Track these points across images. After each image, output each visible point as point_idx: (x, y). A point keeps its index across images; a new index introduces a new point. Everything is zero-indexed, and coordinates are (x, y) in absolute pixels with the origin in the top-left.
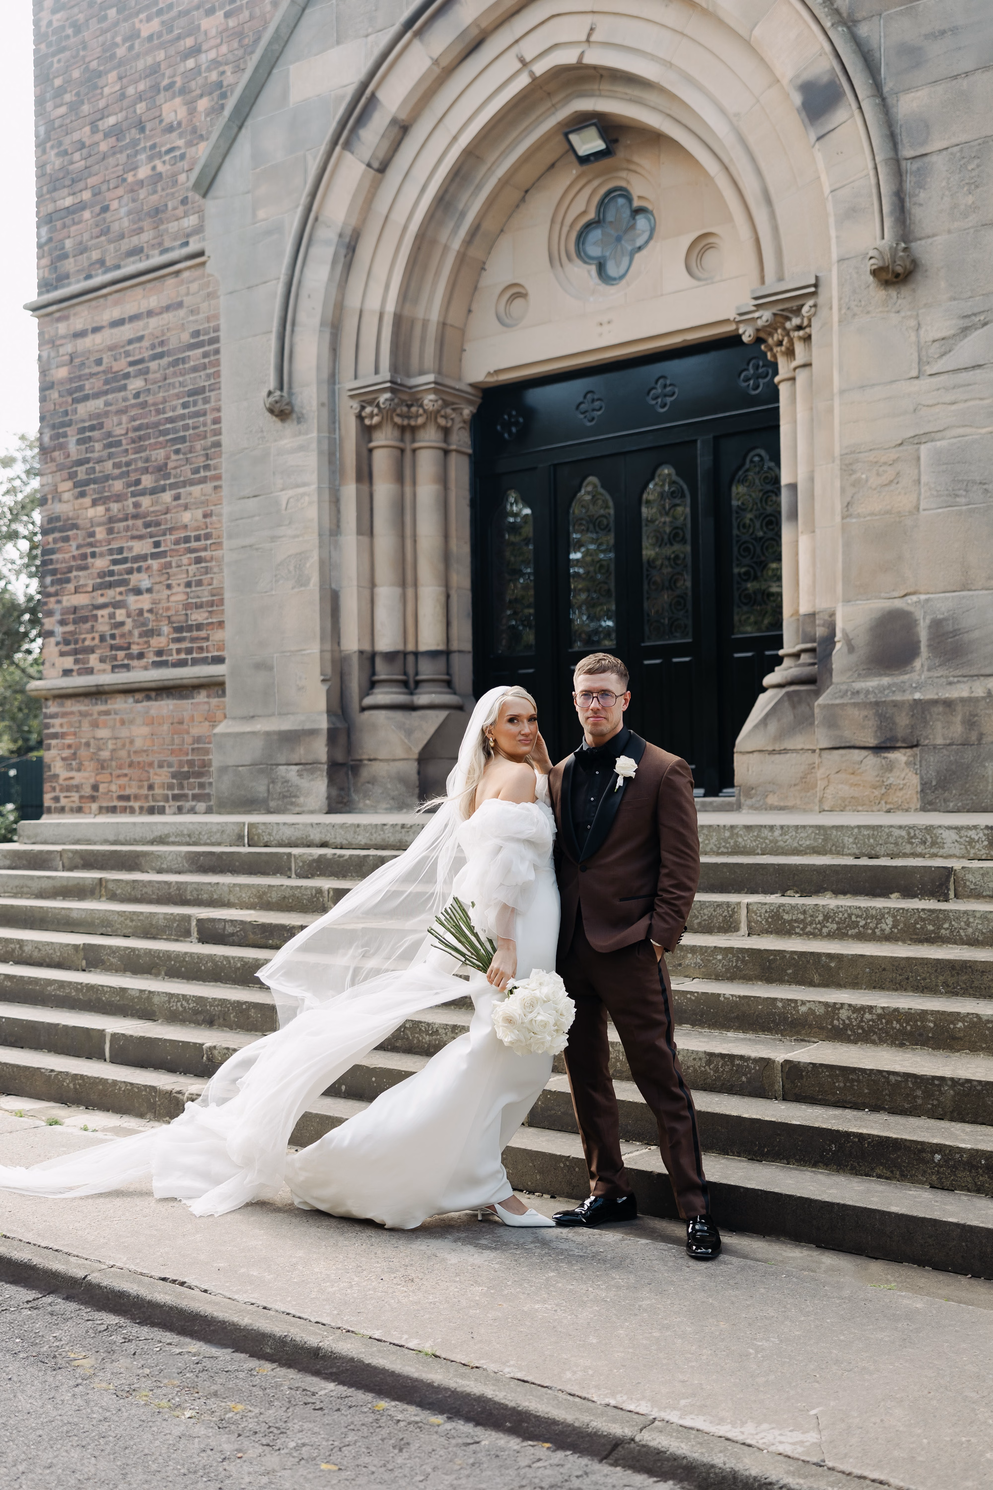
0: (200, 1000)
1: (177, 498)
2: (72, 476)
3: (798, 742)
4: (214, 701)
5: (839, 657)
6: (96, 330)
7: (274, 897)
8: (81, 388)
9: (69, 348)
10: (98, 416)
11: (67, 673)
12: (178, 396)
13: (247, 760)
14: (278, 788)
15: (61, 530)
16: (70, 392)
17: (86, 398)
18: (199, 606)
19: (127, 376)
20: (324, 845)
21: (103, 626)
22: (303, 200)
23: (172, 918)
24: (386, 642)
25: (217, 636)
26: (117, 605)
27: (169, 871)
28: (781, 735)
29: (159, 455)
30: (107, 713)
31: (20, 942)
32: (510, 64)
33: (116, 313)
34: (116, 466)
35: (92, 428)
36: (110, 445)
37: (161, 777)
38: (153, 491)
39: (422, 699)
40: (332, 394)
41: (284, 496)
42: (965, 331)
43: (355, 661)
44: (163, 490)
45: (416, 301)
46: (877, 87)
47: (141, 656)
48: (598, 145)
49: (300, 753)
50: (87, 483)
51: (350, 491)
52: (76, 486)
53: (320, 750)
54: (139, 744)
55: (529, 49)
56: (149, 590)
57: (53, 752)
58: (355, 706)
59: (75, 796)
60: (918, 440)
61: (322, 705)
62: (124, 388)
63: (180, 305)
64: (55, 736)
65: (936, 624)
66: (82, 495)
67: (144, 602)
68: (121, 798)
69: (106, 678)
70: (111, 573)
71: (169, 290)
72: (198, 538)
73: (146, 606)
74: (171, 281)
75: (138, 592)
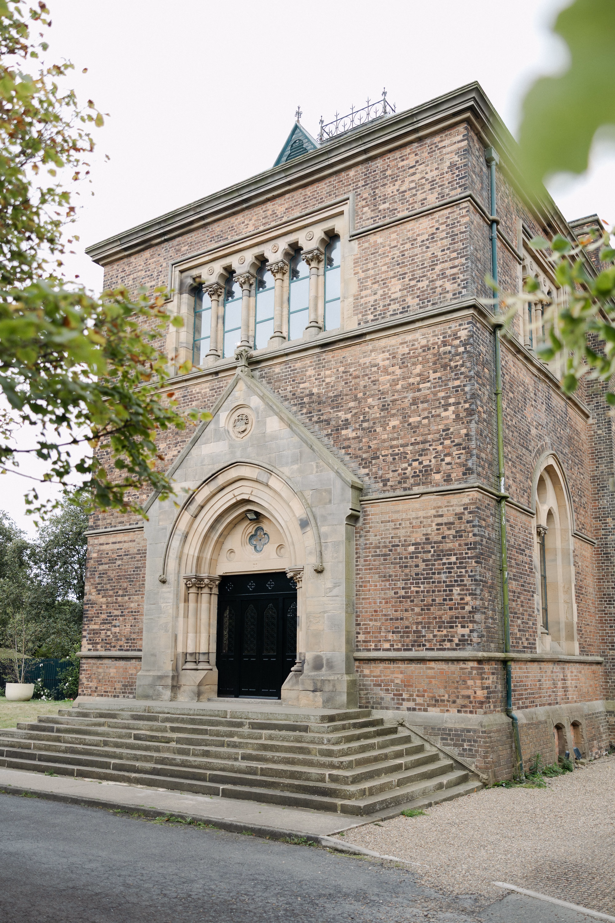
0: (135, 754)
1: (130, 599)
2: (96, 587)
3: (296, 687)
4: (137, 663)
5: (306, 666)
6: (107, 544)
7: (154, 728)
8: (101, 561)
9: (98, 548)
10: (106, 570)
11: (89, 650)
12: (132, 568)
13: (147, 683)
14: (156, 692)
15: (91, 604)
16: (98, 561)
17: (102, 564)
18: (134, 633)
19: (116, 559)
20: (168, 713)
21: (103, 635)
22: (173, 523)
23: (127, 733)
24: (190, 650)
25: (139, 642)
26: (108, 630)
27: (125, 719)
28: (292, 686)
29: (125, 585)
30: (102, 664)
31: (85, 739)
32: (230, 496)
33: (114, 540)
34: (111, 586)
35: (103, 574)
36: (109, 580)
37: (119, 686)
38: (122, 596)
39: (200, 666)
40: (178, 577)
41: (163, 605)
42: (335, 587)
43: (181, 654)
44: (125, 596)
45: (203, 552)
46: (316, 524)
47: (114, 647)
48: (255, 517)
49: (163, 682)
50: (101, 590)
51: (182, 605)
52: (97, 591)
53: (169, 682)
54: (112, 675)
55: (236, 492)
56: (119, 626)
57: (83, 675)
58: (180, 669)
59: (90, 691)
60: (324, 612)
61: (170, 668)
62: (115, 563)
63: (134, 541)
64: (84, 670)
65: (327, 660)
66: (99, 594)
67: (117, 630)
68: (105, 692)
69: (103, 653)
70: (107, 620)
71: (131, 536)
72: (135, 612)
73: (118, 631)
74: (132, 533)
75: (115, 626)
